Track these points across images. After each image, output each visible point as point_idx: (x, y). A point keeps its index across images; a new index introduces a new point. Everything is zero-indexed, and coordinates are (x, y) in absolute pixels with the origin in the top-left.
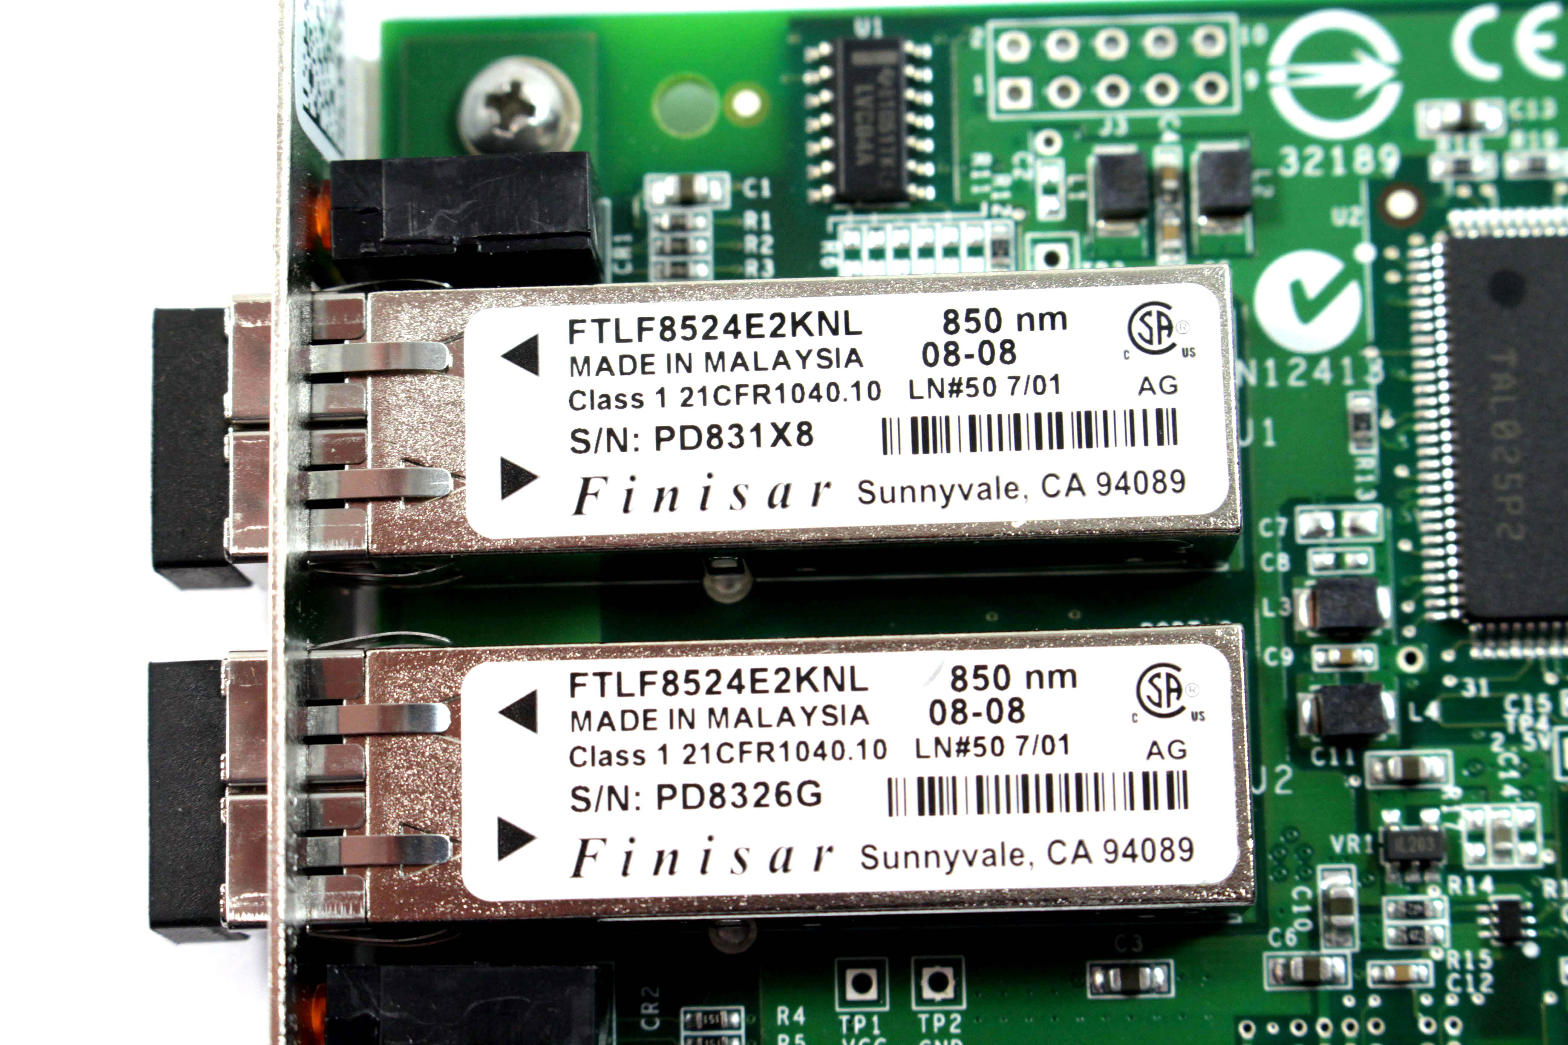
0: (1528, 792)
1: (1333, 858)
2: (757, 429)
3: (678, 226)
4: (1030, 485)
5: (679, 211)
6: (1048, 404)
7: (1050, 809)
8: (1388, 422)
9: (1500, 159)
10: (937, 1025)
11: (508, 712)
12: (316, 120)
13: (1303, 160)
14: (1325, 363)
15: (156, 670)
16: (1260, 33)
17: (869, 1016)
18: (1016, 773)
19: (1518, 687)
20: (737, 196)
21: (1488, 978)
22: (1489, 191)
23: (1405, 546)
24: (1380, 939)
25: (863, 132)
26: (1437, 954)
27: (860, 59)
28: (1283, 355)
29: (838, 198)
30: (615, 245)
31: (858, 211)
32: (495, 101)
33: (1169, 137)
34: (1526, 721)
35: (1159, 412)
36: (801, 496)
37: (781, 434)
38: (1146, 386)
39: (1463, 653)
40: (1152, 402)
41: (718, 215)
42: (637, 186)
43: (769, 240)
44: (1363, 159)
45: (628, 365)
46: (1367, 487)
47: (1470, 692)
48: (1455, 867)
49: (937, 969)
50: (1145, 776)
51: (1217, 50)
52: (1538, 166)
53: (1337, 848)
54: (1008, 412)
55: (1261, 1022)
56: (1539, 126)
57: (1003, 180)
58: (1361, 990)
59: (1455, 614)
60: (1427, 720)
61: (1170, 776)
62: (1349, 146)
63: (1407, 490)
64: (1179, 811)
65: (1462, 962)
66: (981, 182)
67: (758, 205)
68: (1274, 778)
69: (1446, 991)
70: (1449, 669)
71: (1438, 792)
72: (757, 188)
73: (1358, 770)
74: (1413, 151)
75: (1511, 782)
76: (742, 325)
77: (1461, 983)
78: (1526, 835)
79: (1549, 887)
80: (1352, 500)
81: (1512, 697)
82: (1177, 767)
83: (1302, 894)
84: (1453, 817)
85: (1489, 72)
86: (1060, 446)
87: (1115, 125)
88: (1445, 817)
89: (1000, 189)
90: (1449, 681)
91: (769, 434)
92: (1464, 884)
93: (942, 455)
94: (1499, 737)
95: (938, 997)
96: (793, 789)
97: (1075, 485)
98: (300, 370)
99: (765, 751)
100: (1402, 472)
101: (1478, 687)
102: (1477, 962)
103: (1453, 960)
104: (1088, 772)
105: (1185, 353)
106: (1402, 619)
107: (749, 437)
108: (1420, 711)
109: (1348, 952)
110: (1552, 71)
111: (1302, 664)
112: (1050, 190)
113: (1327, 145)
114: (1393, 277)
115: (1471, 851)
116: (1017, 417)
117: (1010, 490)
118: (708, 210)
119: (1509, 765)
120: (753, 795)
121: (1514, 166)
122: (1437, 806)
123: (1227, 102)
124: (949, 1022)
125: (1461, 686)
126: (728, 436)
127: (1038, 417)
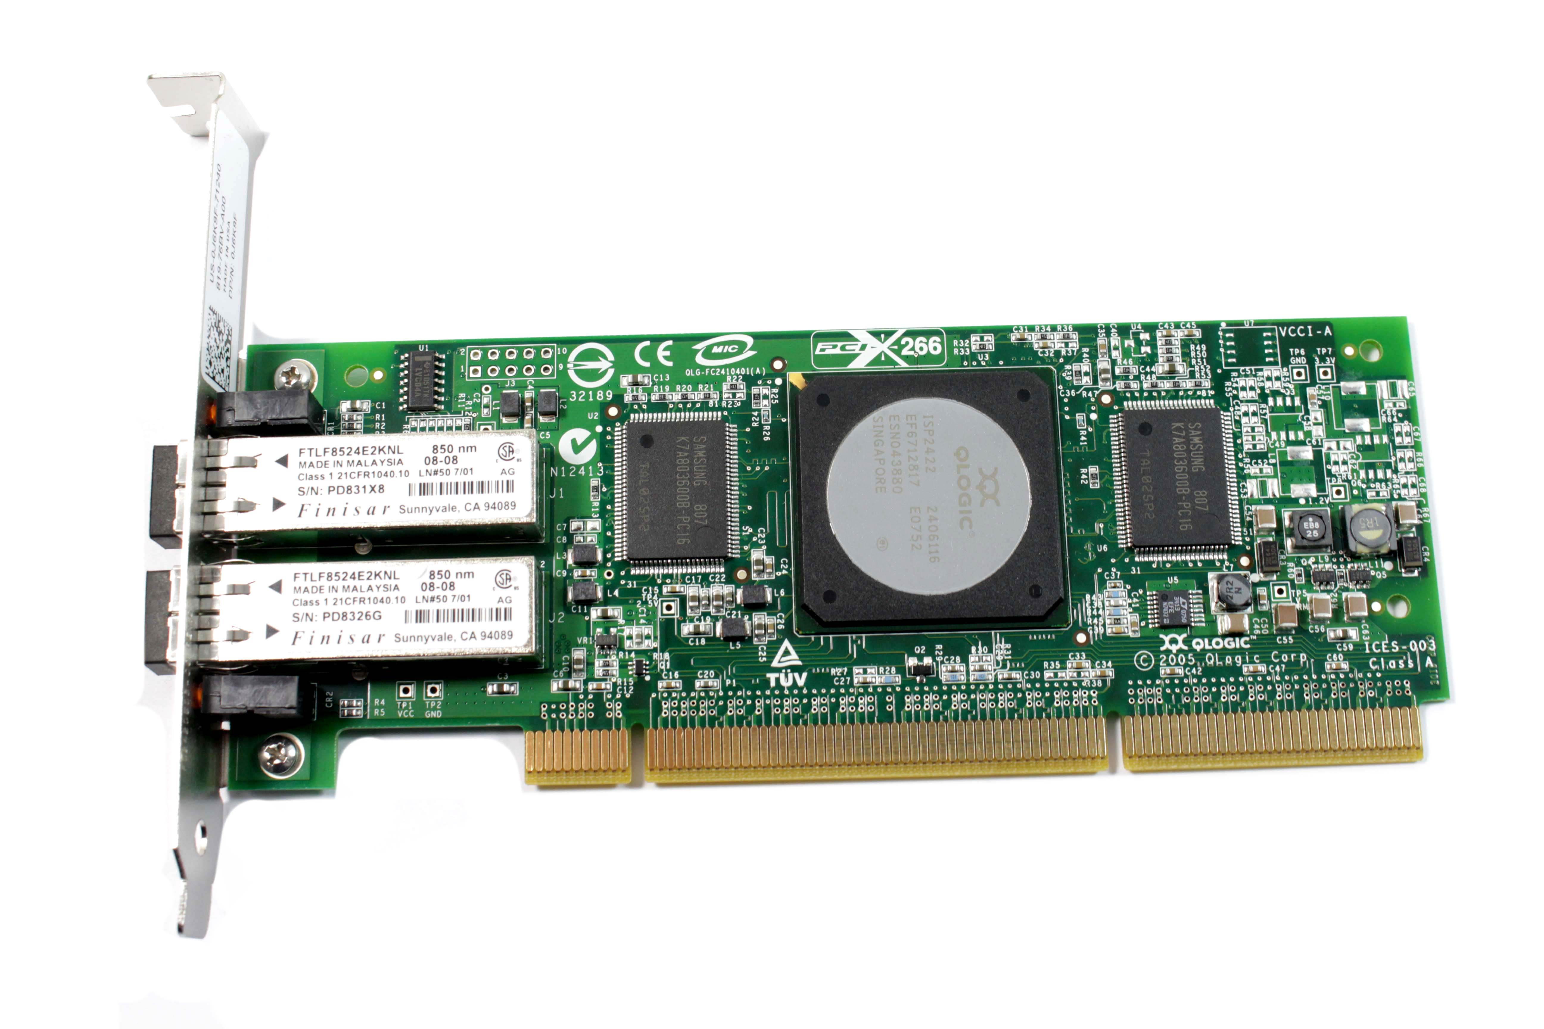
0: (649, 621)
1: (577, 645)
2: (364, 487)
3: (350, 419)
4: (460, 507)
5: (351, 413)
6: (468, 479)
7: (462, 620)
8: (604, 489)
9: (649, 395)
10: (432, 705)
11: (272, 587)
12: (214, 378)
13: (578, 396)
14: (583, 468)
15: (149, 574)
16: (565, 350)
17: (408, 702)
18: (451, 608)
19: (647, 584)
20: (373, 408)
21: (632, 688)
22: (644, 406)
23: (609, 534)
24: (593, 674)
25: (418, 385)
26: (614, 680)
27: (417, 359)
28: (568, 465)
29: (409, 409)
30: (328, 426)
31: (416, 414)
32: (286, 374)
33: (530, 387)
34: (649, 596)
35: (508, 482)
36: (379, 511)
37: (373, 489)
38: (503, 472)
39: (628, 572)
40: (505, 478)
41: (365, 415)
42: (338, 405)
43: (384, 424)
44: (600, 395)
45: (320, 464)
46: (596, 513)
47: (630, 586)
48: (621, 648)
49: (433, 685)
50: (497, 610)
51: (549, 356)
52: (663, 398)
53: (580, 642)
54: (454, 481)
55: (550, 704)
56: (664, 384)
57: (469, 403)
58: (586, 692)
59: (625, 557)
60: (614, 596)
61: (505, 610)
62: (595, 390)
63: (610, 514)
64: (508, 621)
65: (623, 683)
66: (462, 403)
67: (380, 412)
68: (558, 617)
69: (616, 693)
70: (623, 578)
71: (617, 622)
72: (381, 405)
73: (589, 614)
74: (617, 393)
75: (643, 618)
76: (361, 450)
77: (622, 690)
78: (648, 637)
79: (655, 656)
80: (591, 518)
81: (645, 588)
82: (508, 606)
83: (566, 659)
84: (622, 631)
85: (647, 364)
86: (472, 492)
87: (511, 383)
88: (618, 631)
89: (468, 406)
90: (623, 582)
91: (369, 489)
92: (625, 655)
93: (430, 496)
94: (639, 602)
95: (433, 695)
96: (371, 614)
97: (477, 507)
98: (202, 465)
99: (362, 600)
100: (609, 507)
101: (633, 584)
102: (628, 683)
103: (619, 682)
104: (477, 608)
105: (518, 460)
106: (605, 560)
107: (362, 490)
108: (612, 593)
109: (582, 679)
110: (670, 364)
111: (569, 577)
112: (487, 406)
113: (587, 390)
114: (609, 438)
115: (627, 644)
116: (457, 483)
117: (453, 508)
118: (362, 413)
119: (643, 612)
120: (357, 616)
121: (654, 398)
122: (616, 627)
123: (552, 375)
124: (437, 704)
125: (627, 584)
126: (354, 489)
127: (465, 483)
